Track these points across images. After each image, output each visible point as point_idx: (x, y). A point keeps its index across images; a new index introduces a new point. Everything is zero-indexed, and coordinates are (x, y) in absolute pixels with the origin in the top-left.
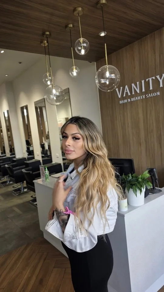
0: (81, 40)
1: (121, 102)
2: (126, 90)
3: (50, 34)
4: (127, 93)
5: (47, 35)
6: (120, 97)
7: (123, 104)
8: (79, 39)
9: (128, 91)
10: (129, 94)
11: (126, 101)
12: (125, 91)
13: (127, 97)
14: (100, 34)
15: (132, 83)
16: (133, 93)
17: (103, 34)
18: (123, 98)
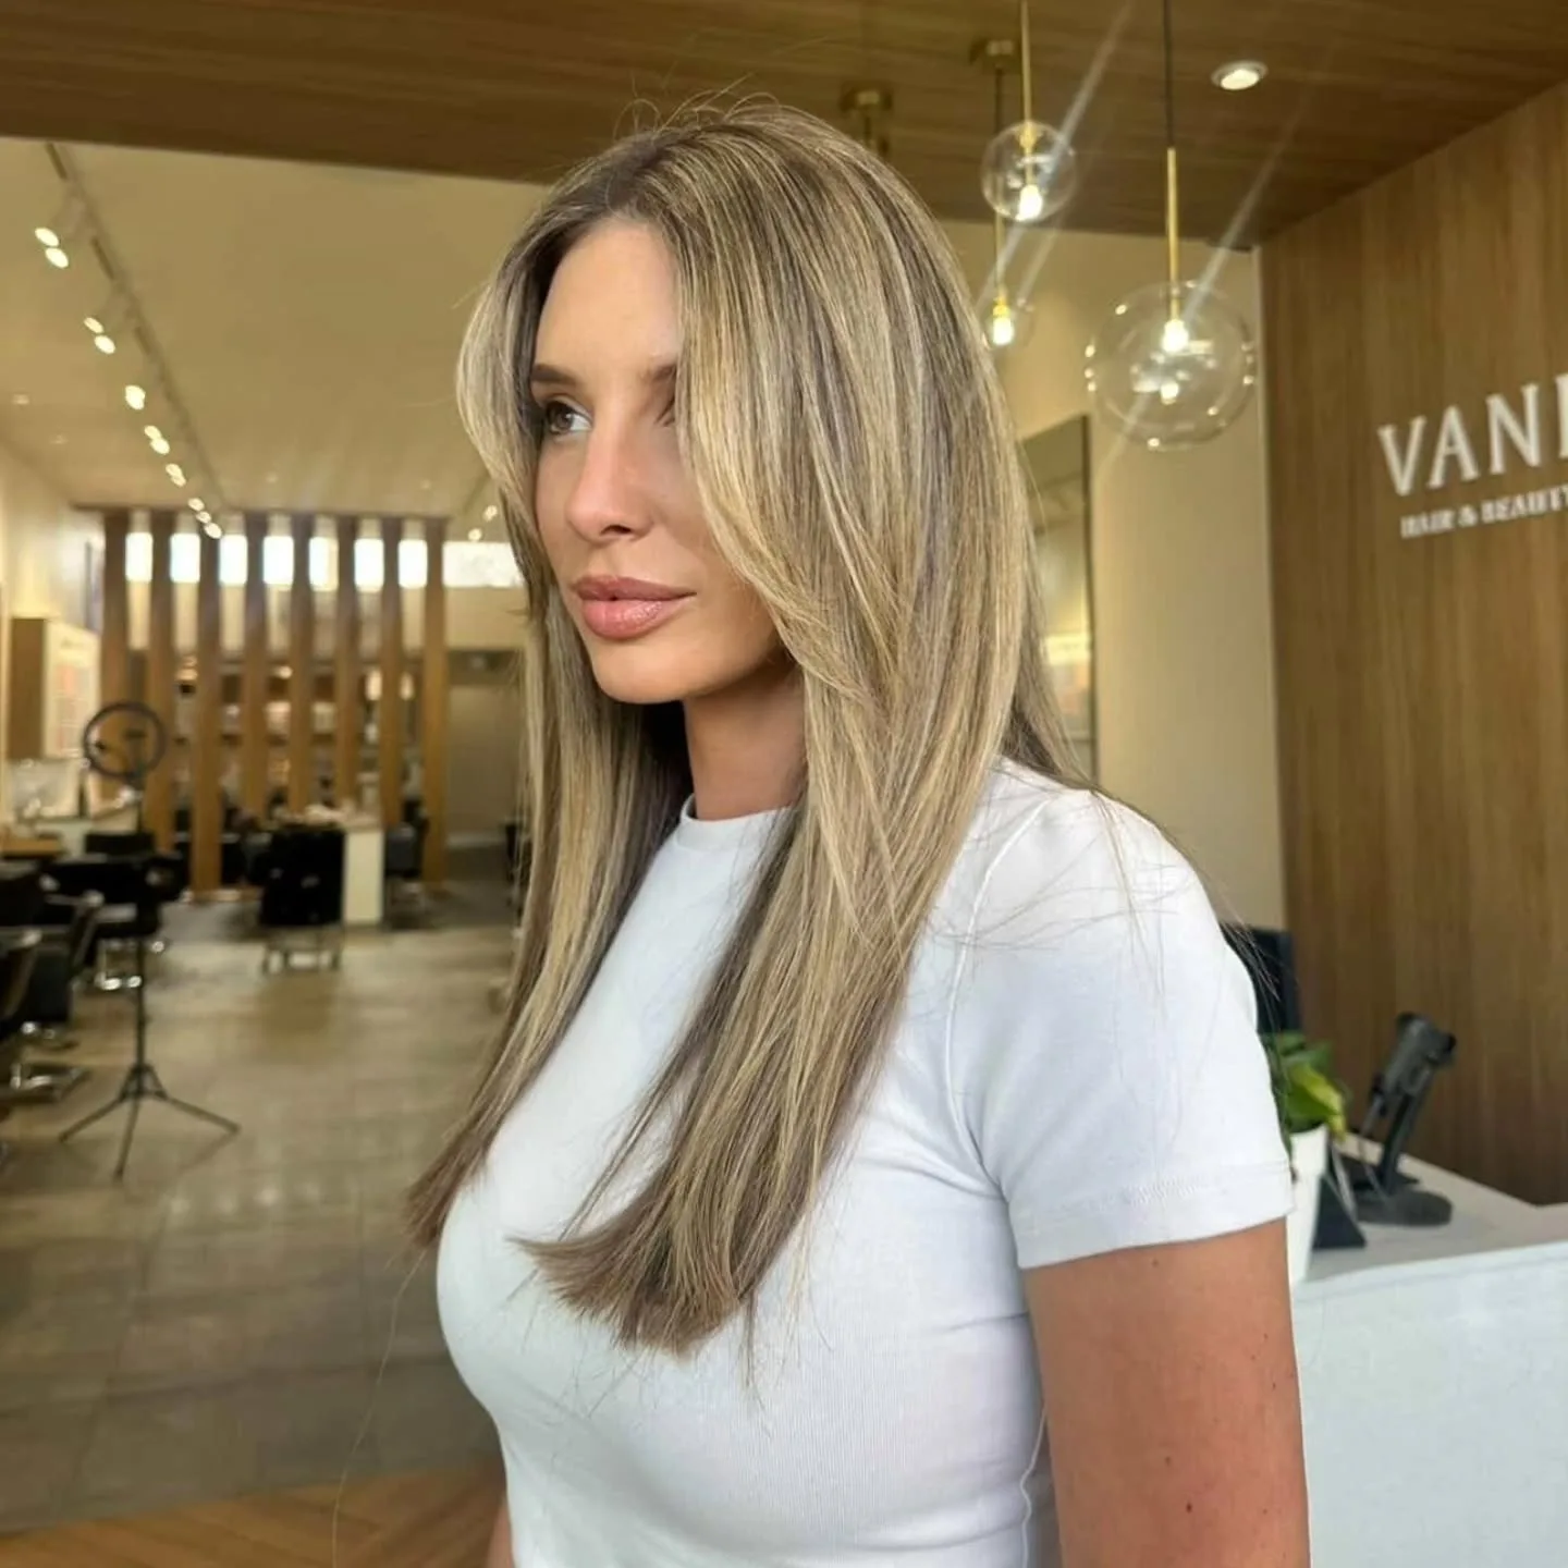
0: (1028, 133)
1: (1411, 527)
2: (1451, 443)
3: (887, 102)
4: (1453, 462)
5: (867, 107)
6: (1404, 484)
7: (1428, 539)
8: (1015, 129)
9: (1463, 449)
10: (1470, 471)
11: (1444, 520)
12: (1443, 449)
13: (1456, 492)
14: (1221, 77)
15: (1490, 392)
16: (1497, 466)
17: (1240, 78)
18: (1425, 499)
